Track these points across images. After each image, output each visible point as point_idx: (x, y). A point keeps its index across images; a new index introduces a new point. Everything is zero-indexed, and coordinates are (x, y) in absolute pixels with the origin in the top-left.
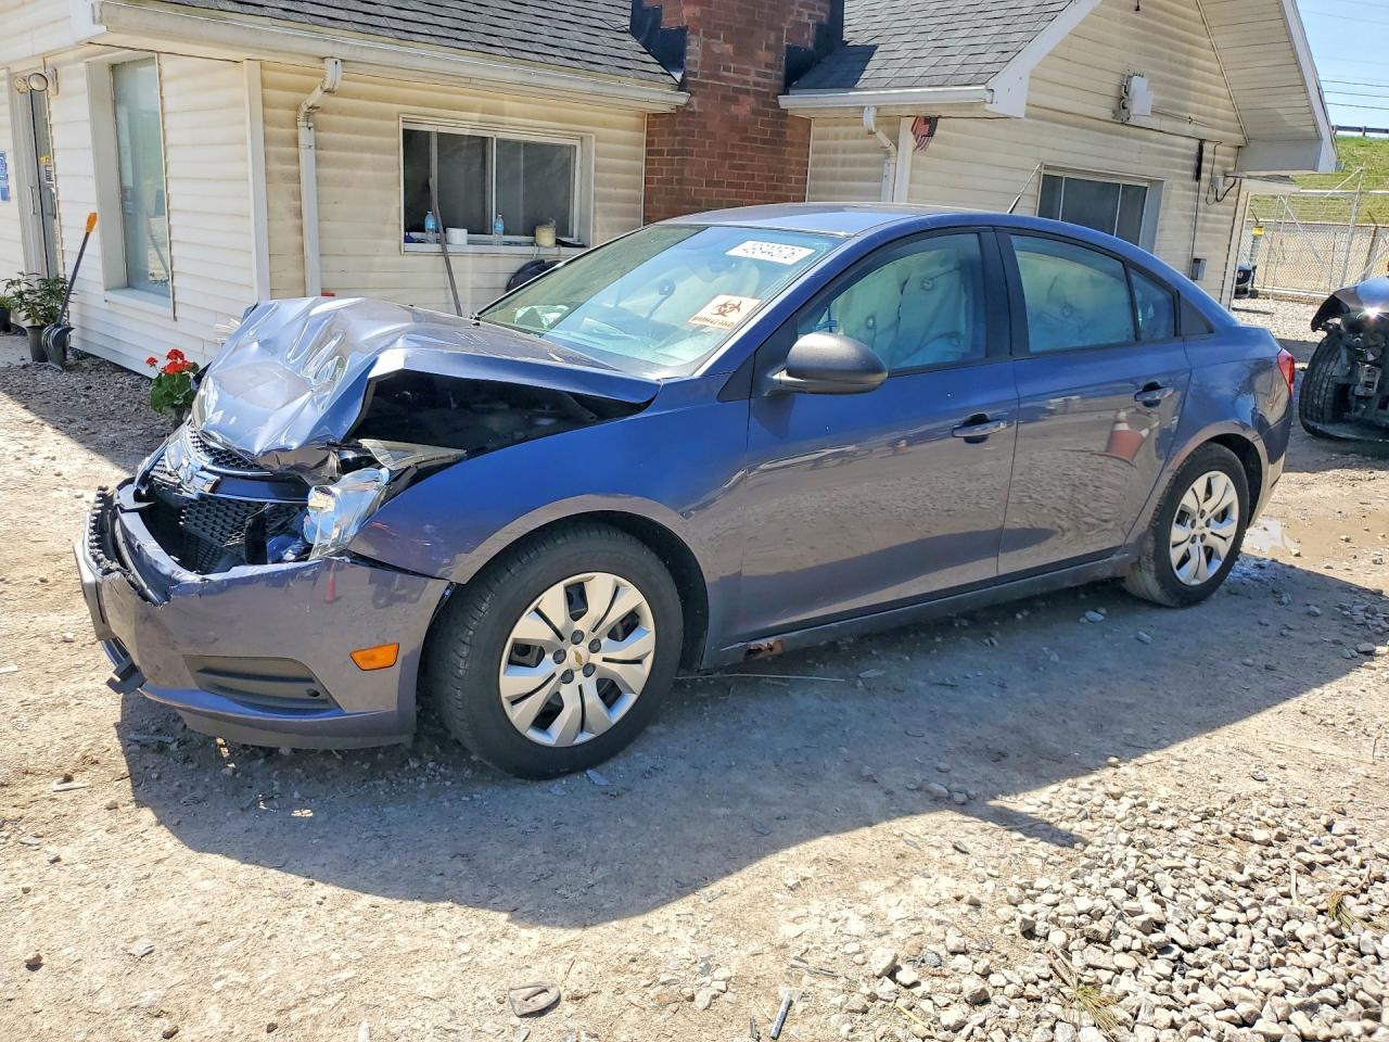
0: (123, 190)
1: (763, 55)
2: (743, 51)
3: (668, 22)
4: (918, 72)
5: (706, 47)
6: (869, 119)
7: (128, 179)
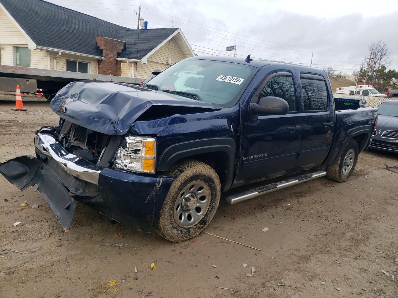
1: (114, 53)
2: (111, 52)
3: (101, 48)
4: (134, 57)
5: (106, 52)
6: (128, 62)
7: (18, 63)
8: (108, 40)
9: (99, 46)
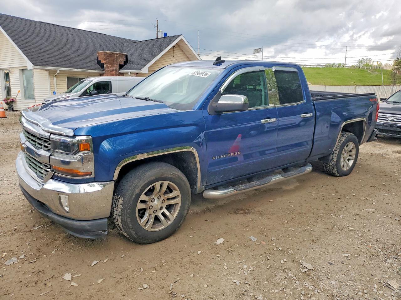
0: (24, 86)
1: (116, 66)
2: (113, 65)
3: (102, 62)
4: (135, 68)
5: (107, 65)
6: (129, 73)
7: (25, 85)
8: (108, 54)
9: (100, 60)
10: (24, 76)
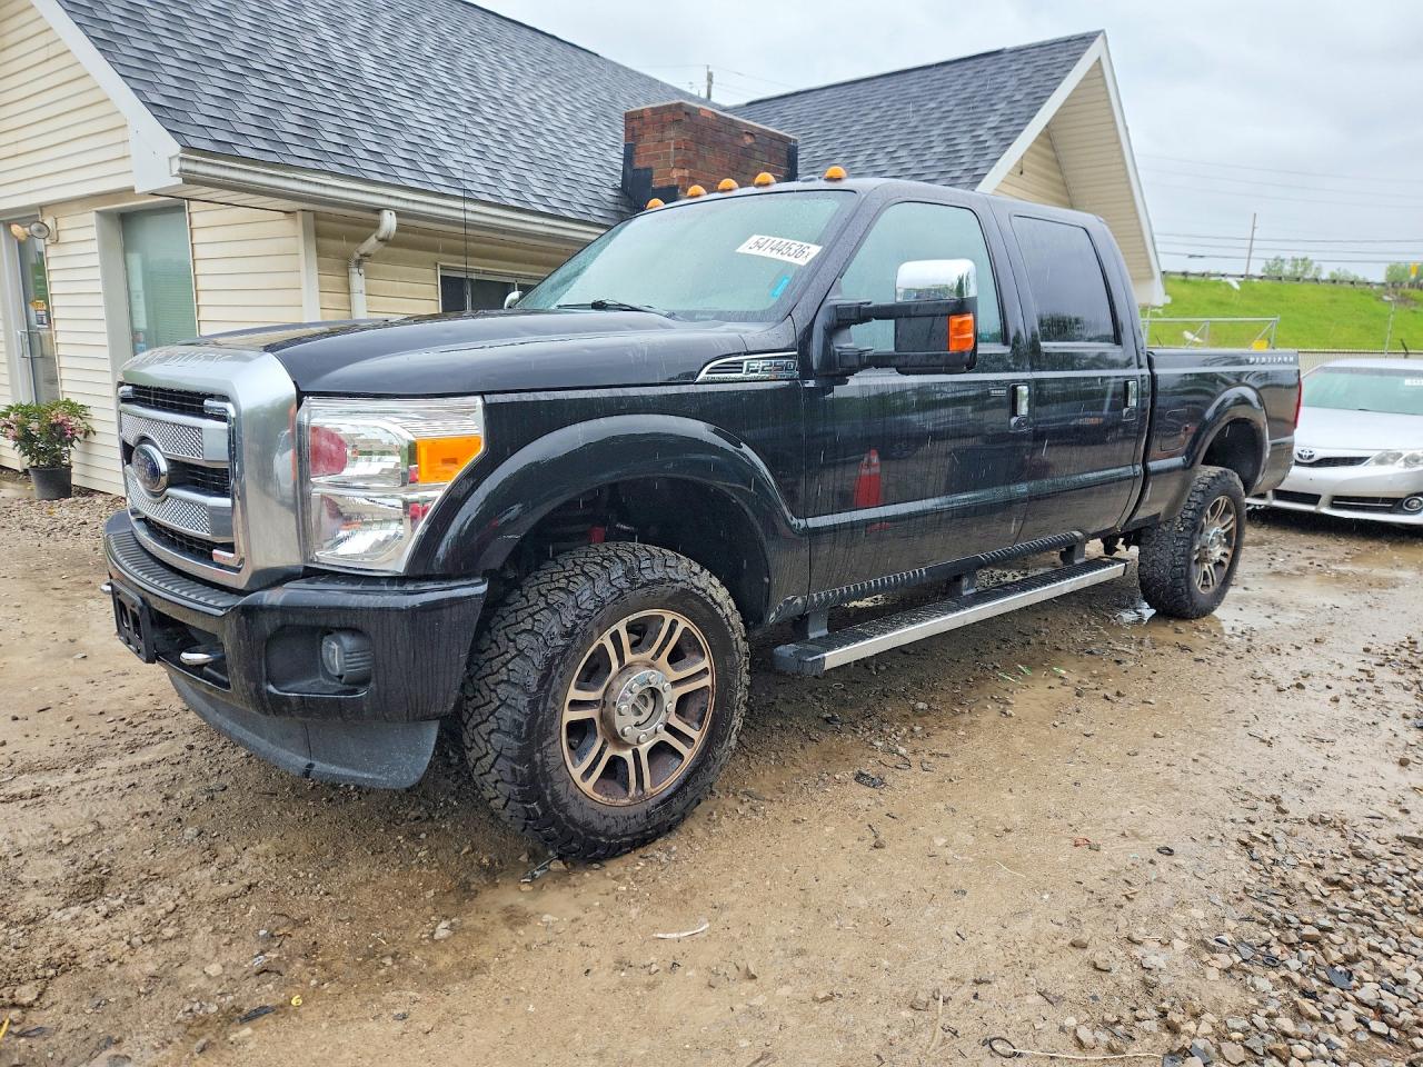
3: (660, 181)
7: (141, 323)
9: (649, 169)
10: (135, 261)
